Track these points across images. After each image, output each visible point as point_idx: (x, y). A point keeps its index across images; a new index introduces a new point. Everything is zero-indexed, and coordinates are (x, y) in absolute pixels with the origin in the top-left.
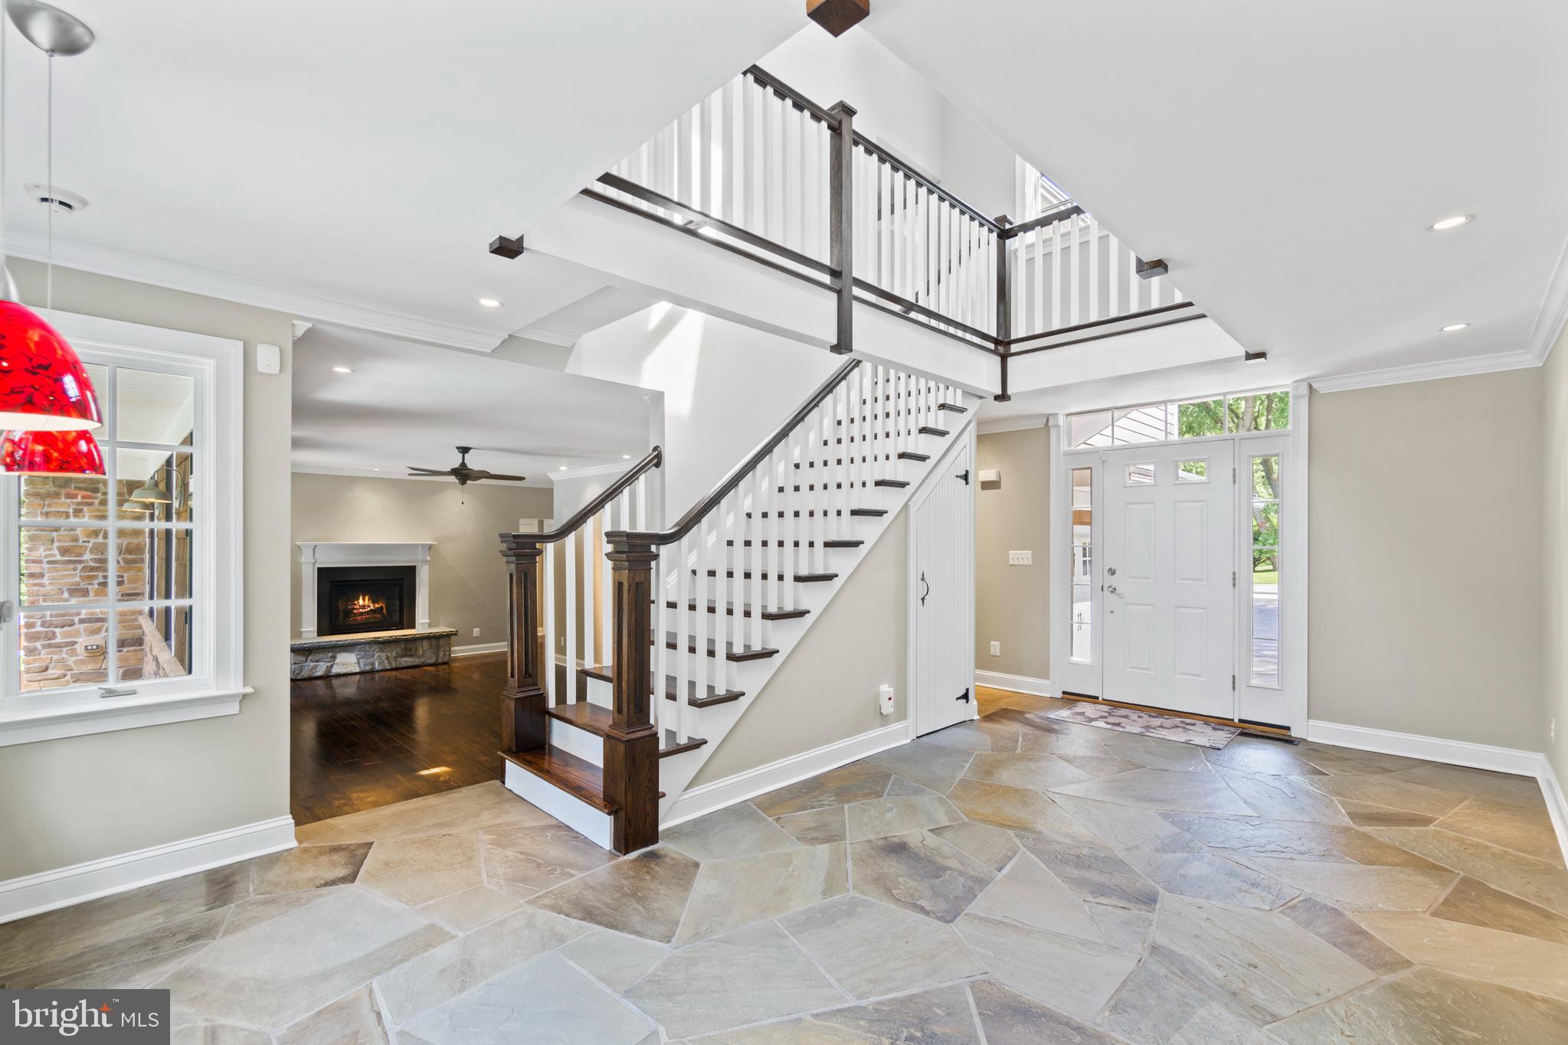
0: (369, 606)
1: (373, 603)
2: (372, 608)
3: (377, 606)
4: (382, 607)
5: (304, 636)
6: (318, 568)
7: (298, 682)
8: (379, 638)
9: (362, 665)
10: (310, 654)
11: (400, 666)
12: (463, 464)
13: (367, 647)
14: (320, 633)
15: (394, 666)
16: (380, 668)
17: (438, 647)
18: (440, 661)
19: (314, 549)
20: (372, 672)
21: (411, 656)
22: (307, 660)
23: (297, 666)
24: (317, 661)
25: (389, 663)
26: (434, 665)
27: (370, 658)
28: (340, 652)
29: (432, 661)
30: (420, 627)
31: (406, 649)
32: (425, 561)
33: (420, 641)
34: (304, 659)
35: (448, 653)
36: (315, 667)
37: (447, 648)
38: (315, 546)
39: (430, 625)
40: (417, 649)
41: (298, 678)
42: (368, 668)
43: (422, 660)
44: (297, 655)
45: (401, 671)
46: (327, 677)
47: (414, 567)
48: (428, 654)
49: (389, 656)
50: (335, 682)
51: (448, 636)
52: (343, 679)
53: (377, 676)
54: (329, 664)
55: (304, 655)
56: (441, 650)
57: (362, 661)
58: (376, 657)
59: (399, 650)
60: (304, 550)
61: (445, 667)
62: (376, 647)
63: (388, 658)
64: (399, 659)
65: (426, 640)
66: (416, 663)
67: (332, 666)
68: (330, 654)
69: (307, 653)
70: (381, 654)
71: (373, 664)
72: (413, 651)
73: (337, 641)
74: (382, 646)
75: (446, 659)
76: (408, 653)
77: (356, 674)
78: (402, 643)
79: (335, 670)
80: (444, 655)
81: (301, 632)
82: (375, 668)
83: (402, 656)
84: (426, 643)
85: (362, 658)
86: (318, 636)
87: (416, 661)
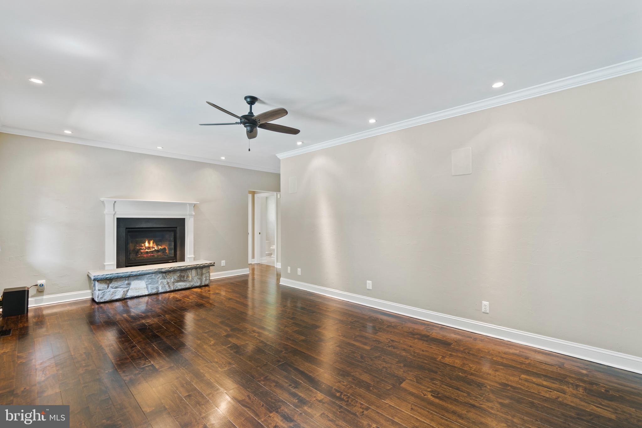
0: (153, 248)
1: (157, 245)
2: (156, 249)
3: (160, 247)
4: (165, 249)
5: (106, 268)
6: (117, 218)
7: (102, 305)
8: (162, 269)
9: (150, 289)
10: (111, 282)
11: (177, 289)
12: (251, 113)
13: (153, 276)
14: (119, 266)
15: (173, 289)
16: (163, 291)
17: (202, 274)
18: (203, 284)
19: (114, 204)
20: (157, 294)
21: (184, 281)
22: (108, 287)
23: (101, 292)
24: (116, 288)
25: (169, 286)
26: (200, 287)
27: (156, 284)
28: (134, 280)
29: (198, 284)
30: (188, 260)
31: (181, 276)
32: (191, 215)
33: (190, 270)
34: (106, 286)
35: (208, 278)
36: (114, 293)
37: (208, 275)
38: (115, 202)
39: (195, 259)
40: (188, 276)
41: (102, 301)
42: (154, 291)
43: (192, 284)
44: (101, 283)
45: (177, 292)
46: (123, 300)
47: (184, 219)
48: (196, 279)
49: (169, 282)
50: (130, 303)
51: (208, 267)
52: (135, 301)
53: (160, 297)
54: (125, 289)
55: (106, 283)
56: (204, 276)
57: (149, 286)
58: (160, 283)
59: (176, 277)
60: (106, 205)
61: (207, 288)
62: (160, 276)
63: (168, 283)
64: (176, 284)
65: (194, 269)
66: (187, 286)
67: (127, 291)
68: (127, 282)
69: (108, 282)
70: (163, 280)
71: (157, 288)
72: (185, 278)
73: (132, 272)
74: (164, 274)
75: (207, 283)
76: (182, 279)
77: (145, 296)
78: (178, 272)
79: (130, 294)
80: (206, 280)
81: (104, 266)
82: (159, 291)
83: (178, 281)
84: (194, 272)
85: (150, 284)
86: (117, 268)
87: (188, 285)
